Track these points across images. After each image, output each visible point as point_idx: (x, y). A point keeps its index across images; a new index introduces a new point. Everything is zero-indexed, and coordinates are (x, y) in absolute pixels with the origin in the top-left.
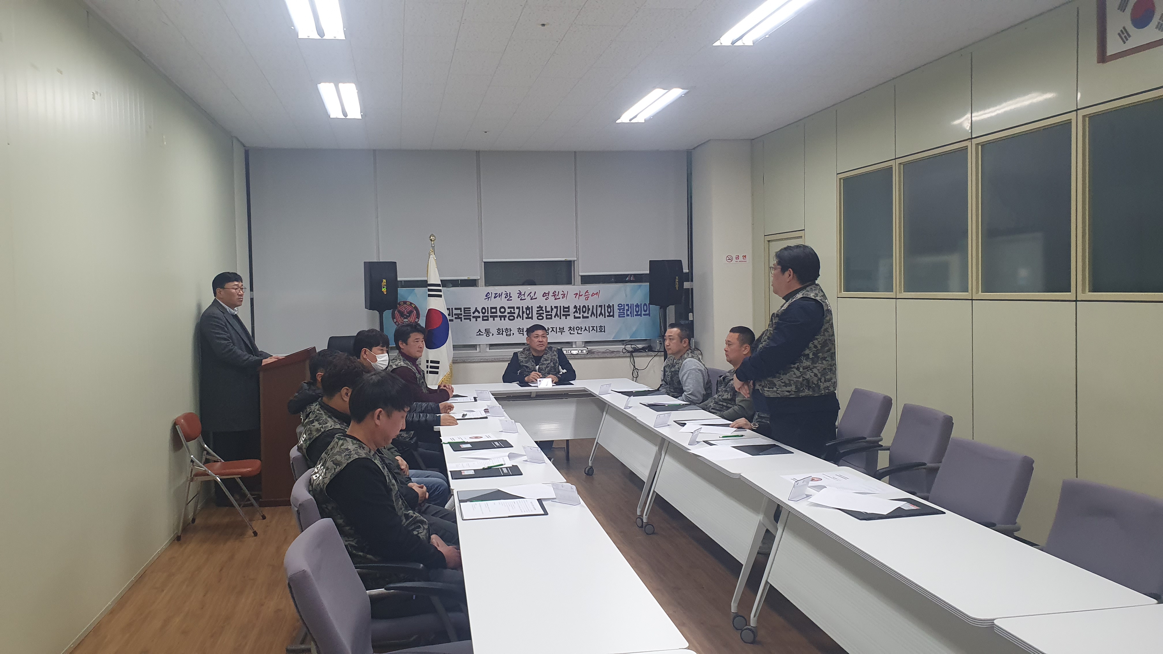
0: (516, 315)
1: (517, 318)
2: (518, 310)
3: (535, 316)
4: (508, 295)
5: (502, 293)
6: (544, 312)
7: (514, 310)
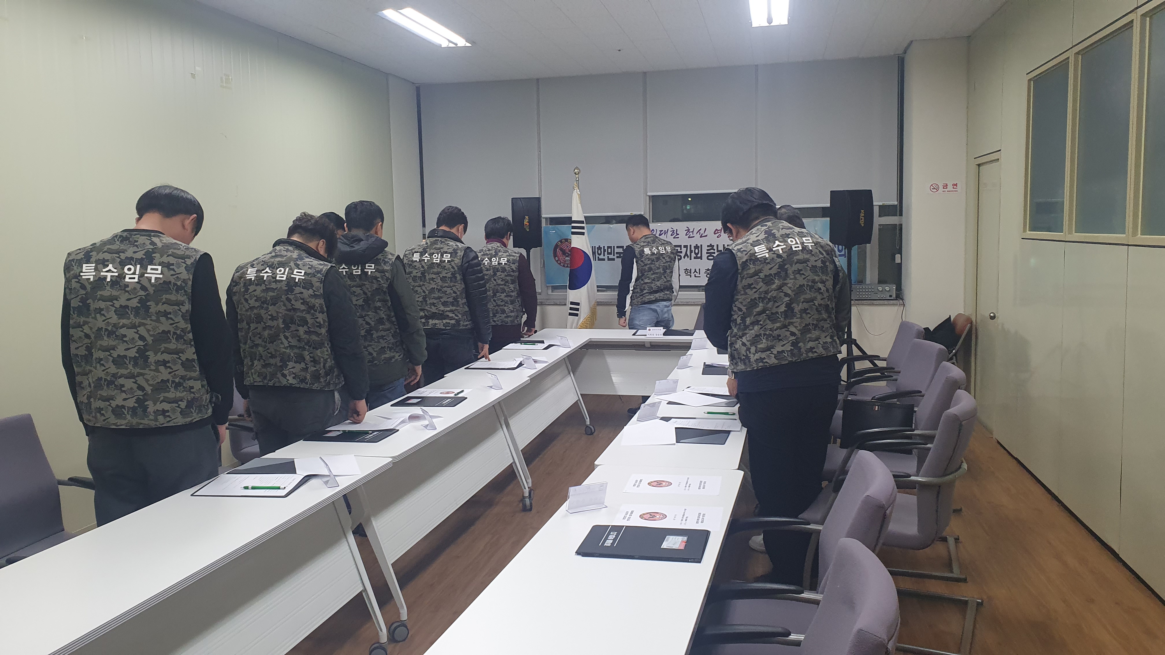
0: (683, 255)
1: (684, 257)
2: (685, 248)
3: (705, 255)
4: (675, 232)
5: (668, 230)
6: (716, 251)
7: (681, 249)
